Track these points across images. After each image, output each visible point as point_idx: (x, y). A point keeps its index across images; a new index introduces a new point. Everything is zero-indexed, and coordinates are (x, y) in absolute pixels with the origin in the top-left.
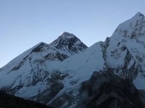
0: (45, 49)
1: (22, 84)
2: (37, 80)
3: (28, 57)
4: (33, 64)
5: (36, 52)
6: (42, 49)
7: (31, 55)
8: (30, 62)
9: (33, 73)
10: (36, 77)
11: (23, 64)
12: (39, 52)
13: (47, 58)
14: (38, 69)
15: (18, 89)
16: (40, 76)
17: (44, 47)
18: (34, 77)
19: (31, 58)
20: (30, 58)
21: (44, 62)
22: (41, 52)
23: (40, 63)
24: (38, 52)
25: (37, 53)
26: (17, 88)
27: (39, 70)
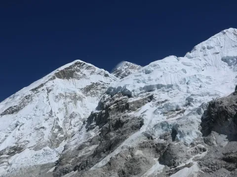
0: (85, 75)
1: (23, 144)
2: (62, 136)
3: (44, 87)
4: (55, 101)
5: (64, 79)
6: (79, 73)
7: (51, 82)
8: (47, 97)
9: (52, 120)
10: (60, 129)
11: (29, 100)
12: (71, 80)
13: (89, 93)
14: (67, 112)
15: (11, 154)
16: (70, 129)
17: (81, 70)
18: (56, 128)
19: (50, 90)
20: (47, 90)
21: (80, 99)
22: (76, 80)
23: (70, 100)
24: (68, 78)
25: (66, 80)
26: (7, 151)
27: (68, 116)
